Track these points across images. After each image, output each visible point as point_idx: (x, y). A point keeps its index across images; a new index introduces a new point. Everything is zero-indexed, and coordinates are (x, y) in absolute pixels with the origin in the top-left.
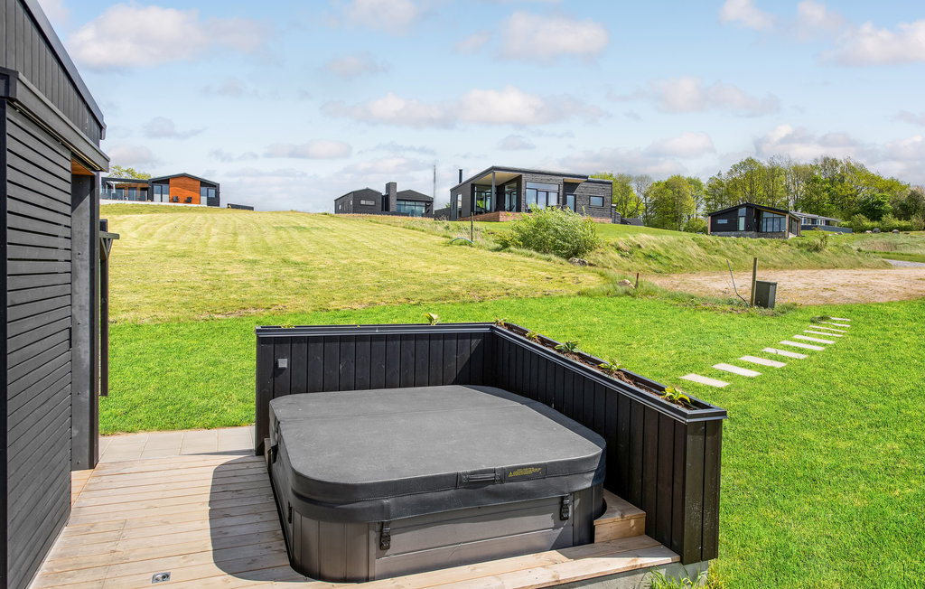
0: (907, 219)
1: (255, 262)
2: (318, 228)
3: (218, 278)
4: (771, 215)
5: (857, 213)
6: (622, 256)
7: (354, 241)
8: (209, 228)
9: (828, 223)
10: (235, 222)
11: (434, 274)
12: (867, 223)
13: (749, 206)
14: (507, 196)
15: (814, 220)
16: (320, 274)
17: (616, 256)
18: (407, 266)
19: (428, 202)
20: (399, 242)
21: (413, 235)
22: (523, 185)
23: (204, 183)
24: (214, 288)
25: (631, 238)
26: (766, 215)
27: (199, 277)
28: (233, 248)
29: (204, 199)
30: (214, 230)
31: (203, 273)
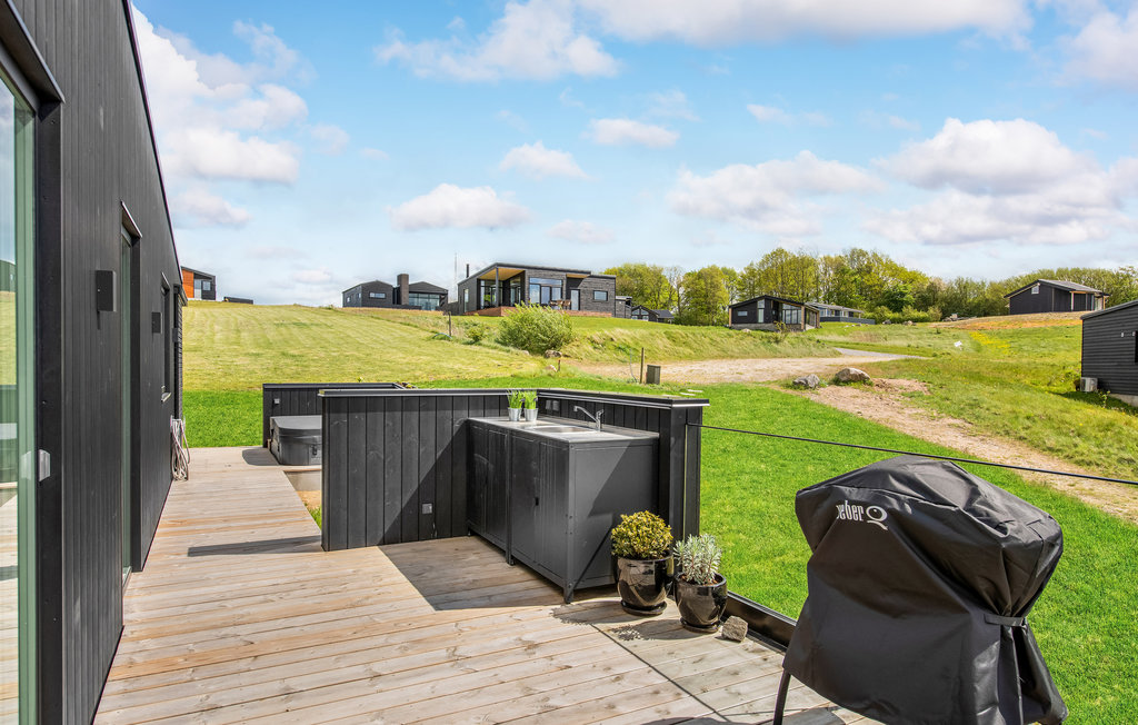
0: (926, 310)
1: (258, 355)
2: (317, 325)
3: (229, 367)
4: (789, 307)
5: (880, 305)
6: (595, 348)
7: (348, 336)
8: (211, 326)
9: (851, 314)
10: (236, 319)
11: (408, 363)
12: (890, 315)
13: (767, 299)
14: (512, 291)
15: (837, 312)
16: (312, 364)
17: (590, 348)
18: (387, 357)
19: (443, 294)
20: (389, 337)
21: (406, 331)
22: (527, 281)
23: (198, 275)
24: (225, 374)
25: (606, 332)
26: (785, 306)
27: (213, 367)
28: (238, 344)
29: (198, 292)
30: (217, 327)
31: (216, 364)
